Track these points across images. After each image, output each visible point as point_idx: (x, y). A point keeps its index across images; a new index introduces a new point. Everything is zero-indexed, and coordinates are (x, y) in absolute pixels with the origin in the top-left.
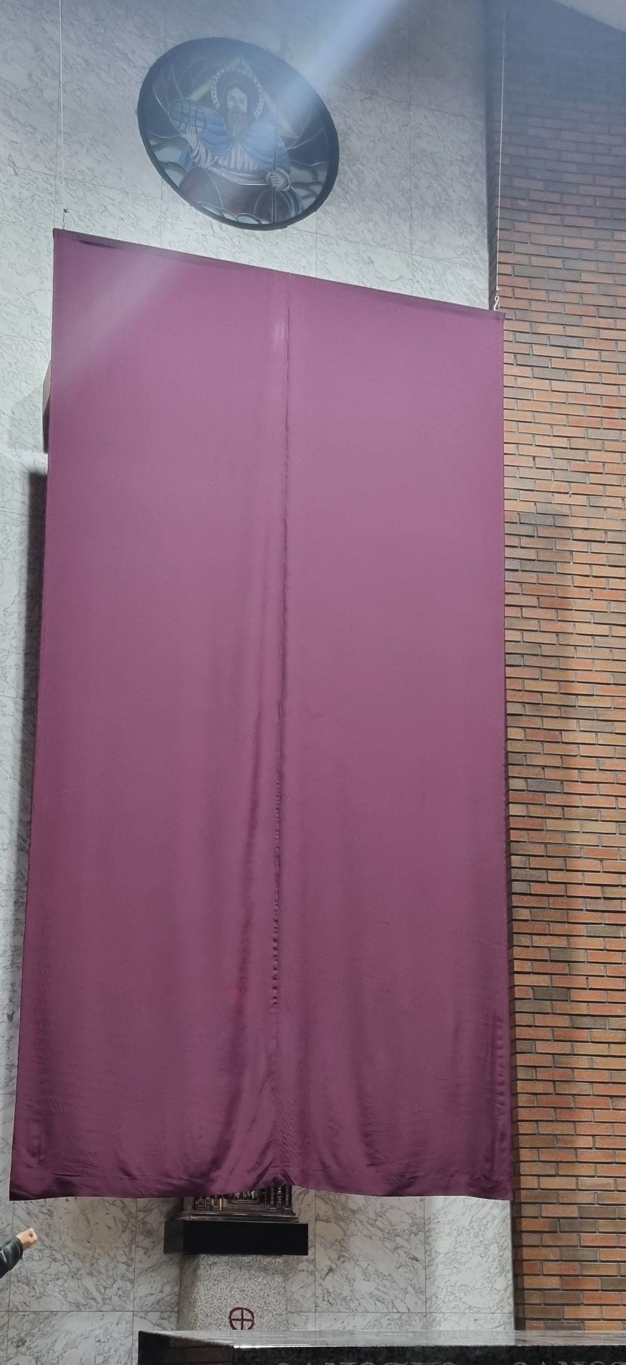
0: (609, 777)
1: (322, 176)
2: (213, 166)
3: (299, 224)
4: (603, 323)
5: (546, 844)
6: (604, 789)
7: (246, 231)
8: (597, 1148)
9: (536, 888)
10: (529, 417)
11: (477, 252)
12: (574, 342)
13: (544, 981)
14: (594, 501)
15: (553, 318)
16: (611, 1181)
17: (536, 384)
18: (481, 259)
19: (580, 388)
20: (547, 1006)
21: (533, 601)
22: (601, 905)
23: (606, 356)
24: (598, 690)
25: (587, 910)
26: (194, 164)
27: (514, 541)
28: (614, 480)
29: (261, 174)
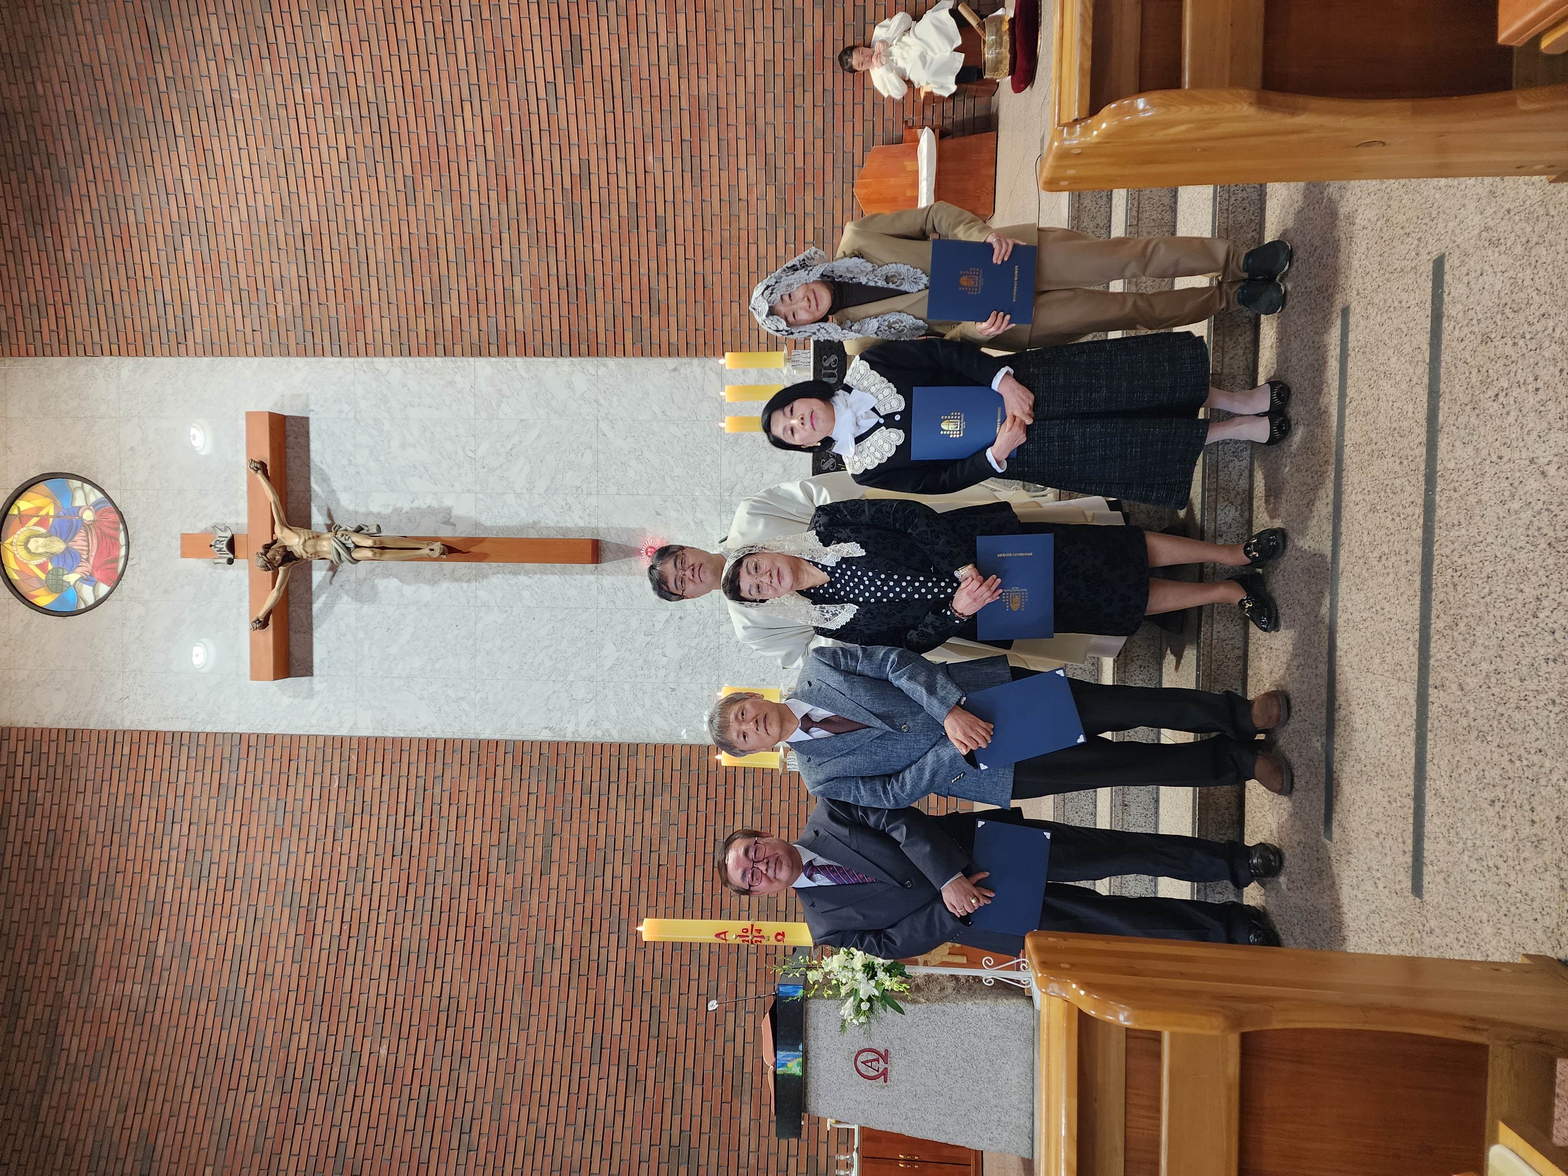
0: (480, 280)
4: (140, 274)
6: (490, 285)
10: (223, 335)
11: (106, 366)
12: (159, 297)
13: (629, 335)
14: (278, 286)
15: (144, 313)
17: (197, 327)
18: (111, 363)
19: (193, 294)
20: (646, 334)
21: (360, 335)
23: (165, 272)
24: (419, 287)
25: (578, 300)
27: (319, 348)
28: (259, 269)
29: (87, 527)
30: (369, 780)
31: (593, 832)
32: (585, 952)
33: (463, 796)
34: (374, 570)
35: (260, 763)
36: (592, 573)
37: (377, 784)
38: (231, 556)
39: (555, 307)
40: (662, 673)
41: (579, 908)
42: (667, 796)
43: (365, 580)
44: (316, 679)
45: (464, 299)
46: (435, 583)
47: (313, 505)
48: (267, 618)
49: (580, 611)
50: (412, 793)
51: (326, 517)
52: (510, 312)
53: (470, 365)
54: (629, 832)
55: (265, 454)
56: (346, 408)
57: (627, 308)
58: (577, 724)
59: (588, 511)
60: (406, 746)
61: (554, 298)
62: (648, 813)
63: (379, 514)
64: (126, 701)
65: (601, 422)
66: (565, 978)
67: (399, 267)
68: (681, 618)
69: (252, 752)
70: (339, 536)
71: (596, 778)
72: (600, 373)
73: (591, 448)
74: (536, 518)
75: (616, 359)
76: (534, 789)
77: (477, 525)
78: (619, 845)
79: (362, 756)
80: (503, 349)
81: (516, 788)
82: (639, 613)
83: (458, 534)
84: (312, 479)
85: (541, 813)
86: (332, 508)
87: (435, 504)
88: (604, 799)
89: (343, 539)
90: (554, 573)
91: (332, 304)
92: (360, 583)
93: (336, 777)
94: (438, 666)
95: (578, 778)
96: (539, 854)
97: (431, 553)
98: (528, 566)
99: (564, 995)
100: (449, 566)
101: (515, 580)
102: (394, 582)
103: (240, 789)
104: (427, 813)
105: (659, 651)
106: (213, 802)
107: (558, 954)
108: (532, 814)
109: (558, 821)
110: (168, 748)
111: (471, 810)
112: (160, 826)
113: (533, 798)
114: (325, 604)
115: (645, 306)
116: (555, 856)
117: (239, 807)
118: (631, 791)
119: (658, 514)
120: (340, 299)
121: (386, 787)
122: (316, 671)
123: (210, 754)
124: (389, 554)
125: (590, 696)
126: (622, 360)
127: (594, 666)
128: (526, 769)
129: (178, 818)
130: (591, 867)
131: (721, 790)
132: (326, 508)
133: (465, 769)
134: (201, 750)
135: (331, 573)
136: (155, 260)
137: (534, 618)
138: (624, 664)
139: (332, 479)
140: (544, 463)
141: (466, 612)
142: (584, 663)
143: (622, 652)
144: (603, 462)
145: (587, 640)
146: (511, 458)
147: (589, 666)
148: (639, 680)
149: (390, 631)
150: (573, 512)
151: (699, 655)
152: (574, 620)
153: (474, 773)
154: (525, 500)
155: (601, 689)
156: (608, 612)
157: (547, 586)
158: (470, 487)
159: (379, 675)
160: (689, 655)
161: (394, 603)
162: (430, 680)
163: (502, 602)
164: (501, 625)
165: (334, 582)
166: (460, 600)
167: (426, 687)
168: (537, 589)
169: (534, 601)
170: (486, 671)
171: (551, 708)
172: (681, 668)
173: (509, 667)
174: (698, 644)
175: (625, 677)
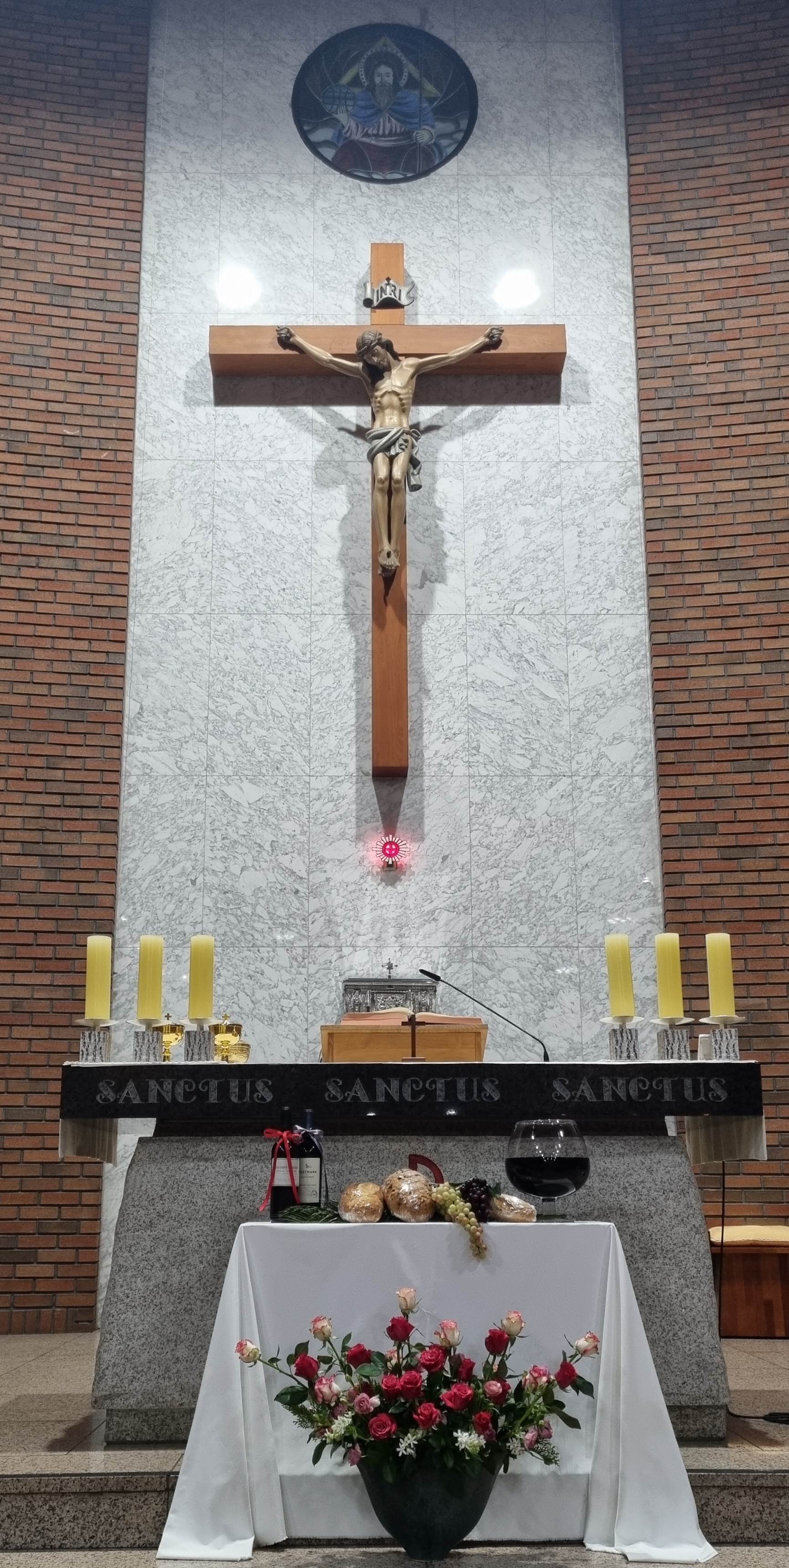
0: (754, 621)
1: (464, 124)
2: (363, 136)
3: (442, 170)
4: (736, 199)
5: (690, 690)
6: (748, 633)
7: (392, 186)
8: (749, 971)
9: (681, 732)
10: (664, 299)
11: (615, 161)
12: (708, 223)
13: (690, 817)
14: (732, 366)
15: (686, 205)
16: (765, 1001)
17: (672, 268)
18: (619, 167)
19: (715, 264)
20: (694, 841)
21: (672, 468)
22: (748, 742)
23: (740, 229)
24: (740, 541)
25: (734, 748)
26: (346, 138)
27: (652, 416)
28: (751, 343)
29: (407, 134)
30: (73, 474)
33: (49, 597)
34: (359, 484)
35: (98, 336)
36: (359, 769)
37: (67, 485)
38: (375, 303)
39: (724, 718)
40: (219, 866)
42: (41, 874)
43: (346, 473)
44: (211, 409)
45: (727, 600)
46: (343, 562)
47: (444, 408)
48: (295, 347)
49: (306, 752)
50: (54, 529)
51: (429, 423)
52: (712, 659)
53: (638, 608)
55: (509, 347)
56: (574, 451)
57: (729, 816)
58: (146, 750)
59: (446, 763)
60: (118, 522)
61: (735, 718)
62: (16, 848)
63: (434, 491)
64: (182, 177)
65: (570, 780)
67: (765, 516)
68: (297, 892)
69: (114, 328)
70: (405, 437)
71: (70, 776)
72: (636, 779)
73: (533, 766)
74: (434, 693)
75: (655, 802)
76: (55, 691)
77: (423, 616)
79: (104, 466)
80: (660, 650)
81: (57, 667)
82: (303, 833)
83: (409, 590)
84: (478, 408)
85: (22, 700)
86: (441, 432)
87: (448, 562)
88: (39, 786)
89: (401, 441)
90: (358, 716)
91: (711, 432)
92: (341, 466)
93: (77, 432)
94: (229, 565)
95: (70, 751)
97: (385, 554)
98: (368, 682)
100: (366, 579)
101: (348, 666)
102: (343, 509)
103: (64, 312)
104: (26, 549)
105: (249, 863)
106: (47, 278)
109: (9, 723)
110: (120, 224)
111: (28, 607)
112: (16, 212)
113: (44, 690)
114: (313, 421)
115: (731, 841)
117: (39, 309)
118: (50, 824)
119: (445, 858)
120: (718, 443)
121: (61, 496)
122: (222, 410)
123: (112, 275)
124: (381, 499)
125: (185, 767)
126: (654, 809)
127: (229, 771)
128: (85, 680)
129: (25, 234)
132: (440, 423)
133: (85, 599)
134: (118, 265)
135: (354, 429)
136: (756, 217)
137: (295, 691)
138: (231, 813)
139: (479, 432)
140: (510, 704)
141: (303, 602)
142: (232, 759)
143: (248, 811)
144: (514, 784)
145: (265, 763)
146: (515, 661)
147: (228, 766)
148: (208, 834)
149: (276, 503)
150: (444, 742)
151: (243, 918)
152: (292, 744)
153: (80, 611)
154: (459, 679)
155: (196, 781)
156: (305, 791)
157: (340, 708)
158: (473, 608)
159: (216, 489)
160: (244, 904)
161: (314, 509)
162: (210, 555)
163: (317, 649)
164: (286, 647)
165: (343, 433)
166: (319, 594)
167: (200, 550)
168: (335, 694)
169: (318, 691)
170: (222, 628)
171: (170, 714)
172: (225, 893)
173: (227, 658)
174: (260, 916)
175: (213, 815)
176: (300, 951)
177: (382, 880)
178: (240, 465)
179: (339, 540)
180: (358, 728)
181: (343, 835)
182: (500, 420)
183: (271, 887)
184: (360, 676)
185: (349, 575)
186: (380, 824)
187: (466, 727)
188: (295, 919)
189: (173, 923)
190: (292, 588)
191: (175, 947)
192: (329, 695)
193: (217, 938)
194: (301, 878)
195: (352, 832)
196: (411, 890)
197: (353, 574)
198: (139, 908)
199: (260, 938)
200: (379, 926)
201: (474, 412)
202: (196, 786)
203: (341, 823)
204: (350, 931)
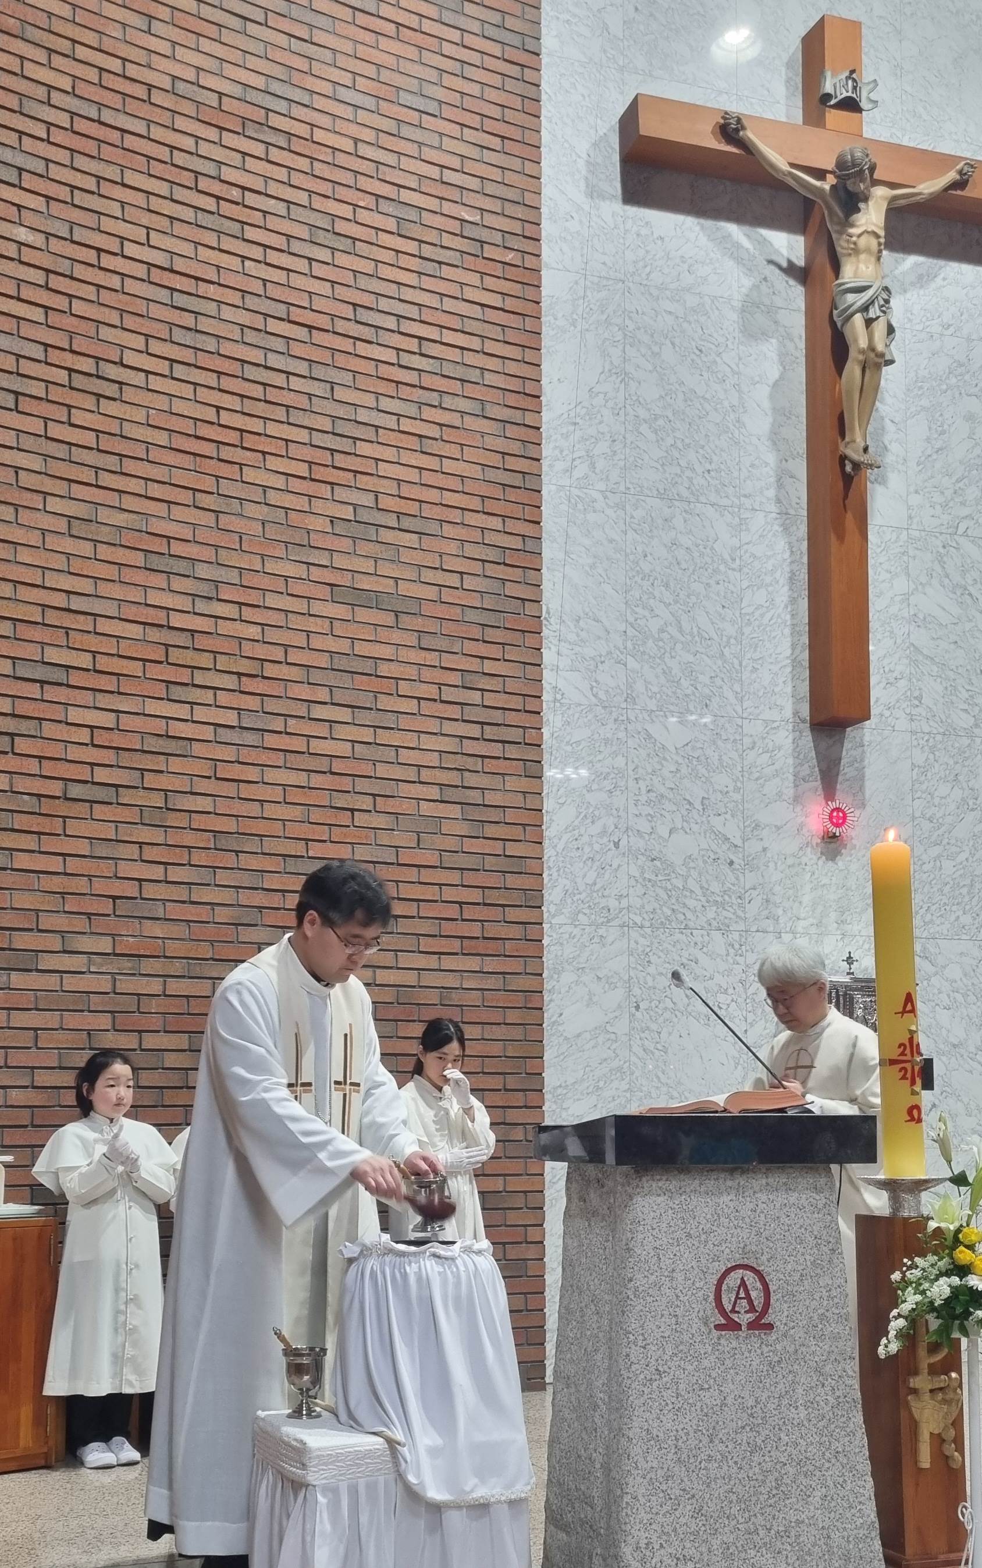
30: (475, 279)
31: (404, 688)
32: (206, 660)
33: (454, 451)
34: (792, 340)
35: (496, 80)
36: (796, 713)
37: (469, 294)
40: (644, 826)
41: (278, 654)
42: (463, 828)
43: (776, 322)
44: (617, 207)
46: (774, 444)
48: (742, 144)
49: (737, 687)
50: (458, 356)
54: (405, 756)
55: (978, 189)
59: (887, 713)
62: (434, 793)
66: (160, 617)
68: (731, 863)
69: (514, 71)
70: (884, 295)
71: (489, 699)
73: (977, 726)
76: (469, 583)
78: (384, 737)
79: (511, 272)
81: (470, 550)
82: (737, 790)
83: (871, 493)
85: (431, 593)
87: (890, 457)
88: (454, 712)
90: (793, 647)
92: (771, 311)
93: (477, 218)
94: (644, 428)
95: (489, 667)
96: (365, 583)
98: (804, 604)
99: (130, 612)
101: (782, 581)
102: (774, 372)
105: (679, 823)
107: (201, 606)
108: (428, 576)
109: (418, 623)
111: (433, 463)
113: (454, 580)
114: (738, 246)
116: (362, 615)
118: (470, 763)
122: (634, 211)
124: (859, 375)
125: (602, 695)
127: (652, 705)
128: (501, 572)
130: (346, 680)
131: (475, 930)
133: (496, 460)
135: (785, 264)
137: (724, 607)
138: (656, 759)
139: (922, 292)
140: (953, 646)
141: (730, 490)
142: (655, 689)
143: (675, 757)
144: (957, 745)
145: (692, 698)
146: (959, 594)
147: (651, 698)
148: (631, 783)
149: (698, 353)
150: (885, 688)
151: (674, 893)
152: (723, 675)
153: (491, 474)
154: (900, 610)
155: (614, 715)
156: (738, 738)
157: (773, 634)
158: (915, 521)
159: (628, 322)
160: (673, 875)
161: (741, 366)
162: (622, 412)
163: (748, 555)
164: (712, 548)
165: (772, 267)
166: (748, 482)
167: (610, 404)
168: (769, 616)
169: (750, 610)
170: (639, 514)
171: (581, 623)
172: (653, 860)
173: (646, 556)
174: (692, 891)
175: (636, 760)
176: (736, 936)
177: (822, 853)
178: (655, 292)
179: (769, 413)
180: (794, 660)
181: (780, 794)
182: (944, 279)
183: (703, 856)
184: (795, 595)
185: (781, 461)
186: (818, 784)
187: (908, 672)
188: (730, 897)
189: (595, 895)
190: (718, 471)
191: (599, 926)
192: (762, 615)
193: (645, 916)
194: (736, 846)
195: (790, 792)
196: (853, 867)
197: (786, 461)
198: (555, 874)
199: (693, 918)
200: (820, 908)
201: (916, 265)
202: (615, 720)
203: (777, 780)
204: (789, 915)
